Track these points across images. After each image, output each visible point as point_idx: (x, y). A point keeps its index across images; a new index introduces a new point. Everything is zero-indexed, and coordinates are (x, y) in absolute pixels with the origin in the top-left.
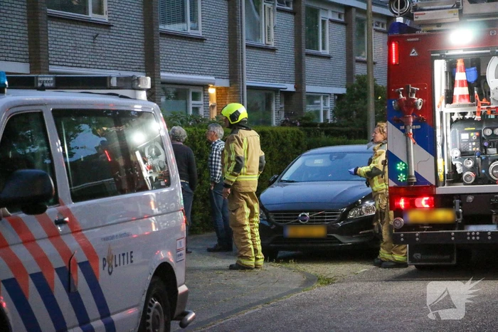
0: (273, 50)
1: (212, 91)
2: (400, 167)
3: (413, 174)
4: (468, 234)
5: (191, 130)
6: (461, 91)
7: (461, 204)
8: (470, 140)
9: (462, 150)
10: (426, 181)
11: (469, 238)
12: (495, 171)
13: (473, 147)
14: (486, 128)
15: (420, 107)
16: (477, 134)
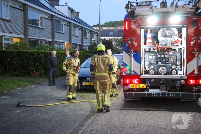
0: (78, 37)
1: (66, 44)
2: (128, 68)
3: (133, 71)
4: (153, 94)
5: (57, 51)
6: (149, 41)
7: (149, 82)
8: (152, 59)
9: (150, 62)
10: (137, 74)
11: (153, 95)
12: (162, 71)
13: (153, 61)
14: (158, 55)
15: (136, 46)
16: (155, 57)
